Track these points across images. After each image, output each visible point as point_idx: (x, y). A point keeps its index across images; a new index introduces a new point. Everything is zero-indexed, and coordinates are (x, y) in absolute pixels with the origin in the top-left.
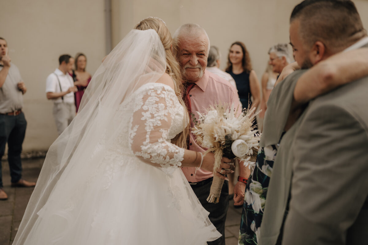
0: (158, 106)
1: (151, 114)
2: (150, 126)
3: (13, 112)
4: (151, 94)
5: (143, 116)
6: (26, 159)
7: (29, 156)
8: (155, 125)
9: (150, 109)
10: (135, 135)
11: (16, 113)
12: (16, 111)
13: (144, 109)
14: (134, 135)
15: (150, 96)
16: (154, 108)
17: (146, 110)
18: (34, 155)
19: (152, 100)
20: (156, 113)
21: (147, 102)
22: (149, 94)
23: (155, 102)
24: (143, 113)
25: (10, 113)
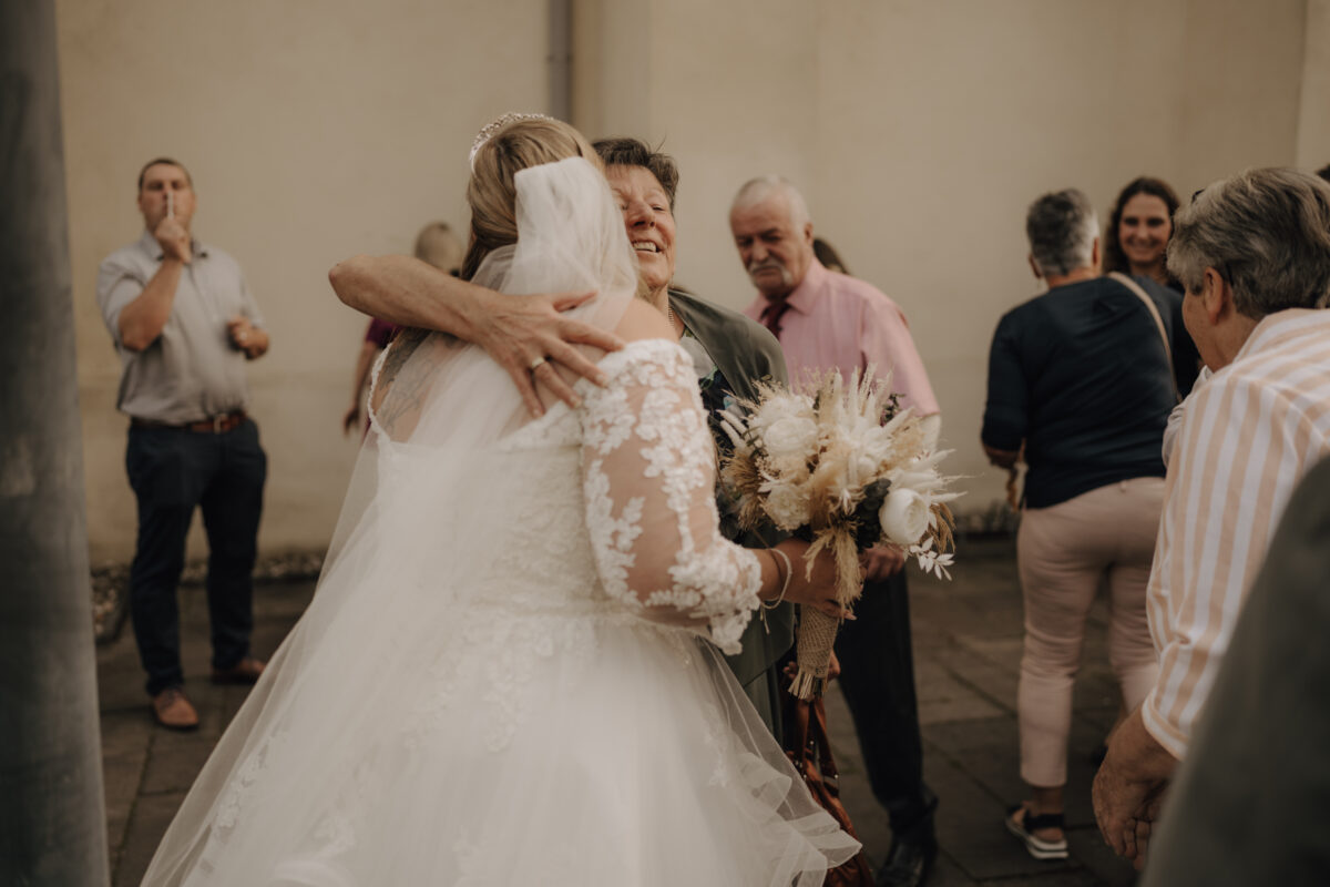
0: (683, 420)
1: (674, 451)
2: (679, 491)
3: (211, 420)
4: (648, 380)
5: (649, 462)
6: (268, 581)
7: (277, 571)
8: (692, 487)
9: (663, 435)
10: (640, 536)
11: (222, 424)
12: (224, 416)
13: (644, 437)
14: (634, 536)
15: (649, 388)
16: (675, 430)
17: (653, 440)
18: (295, 567)
19: (661, 402)
20: (684, 445)
21: (646, 412)
22: (644, 382)
23: (670, 406)
24: (645, 452)
25: (198, 423)
